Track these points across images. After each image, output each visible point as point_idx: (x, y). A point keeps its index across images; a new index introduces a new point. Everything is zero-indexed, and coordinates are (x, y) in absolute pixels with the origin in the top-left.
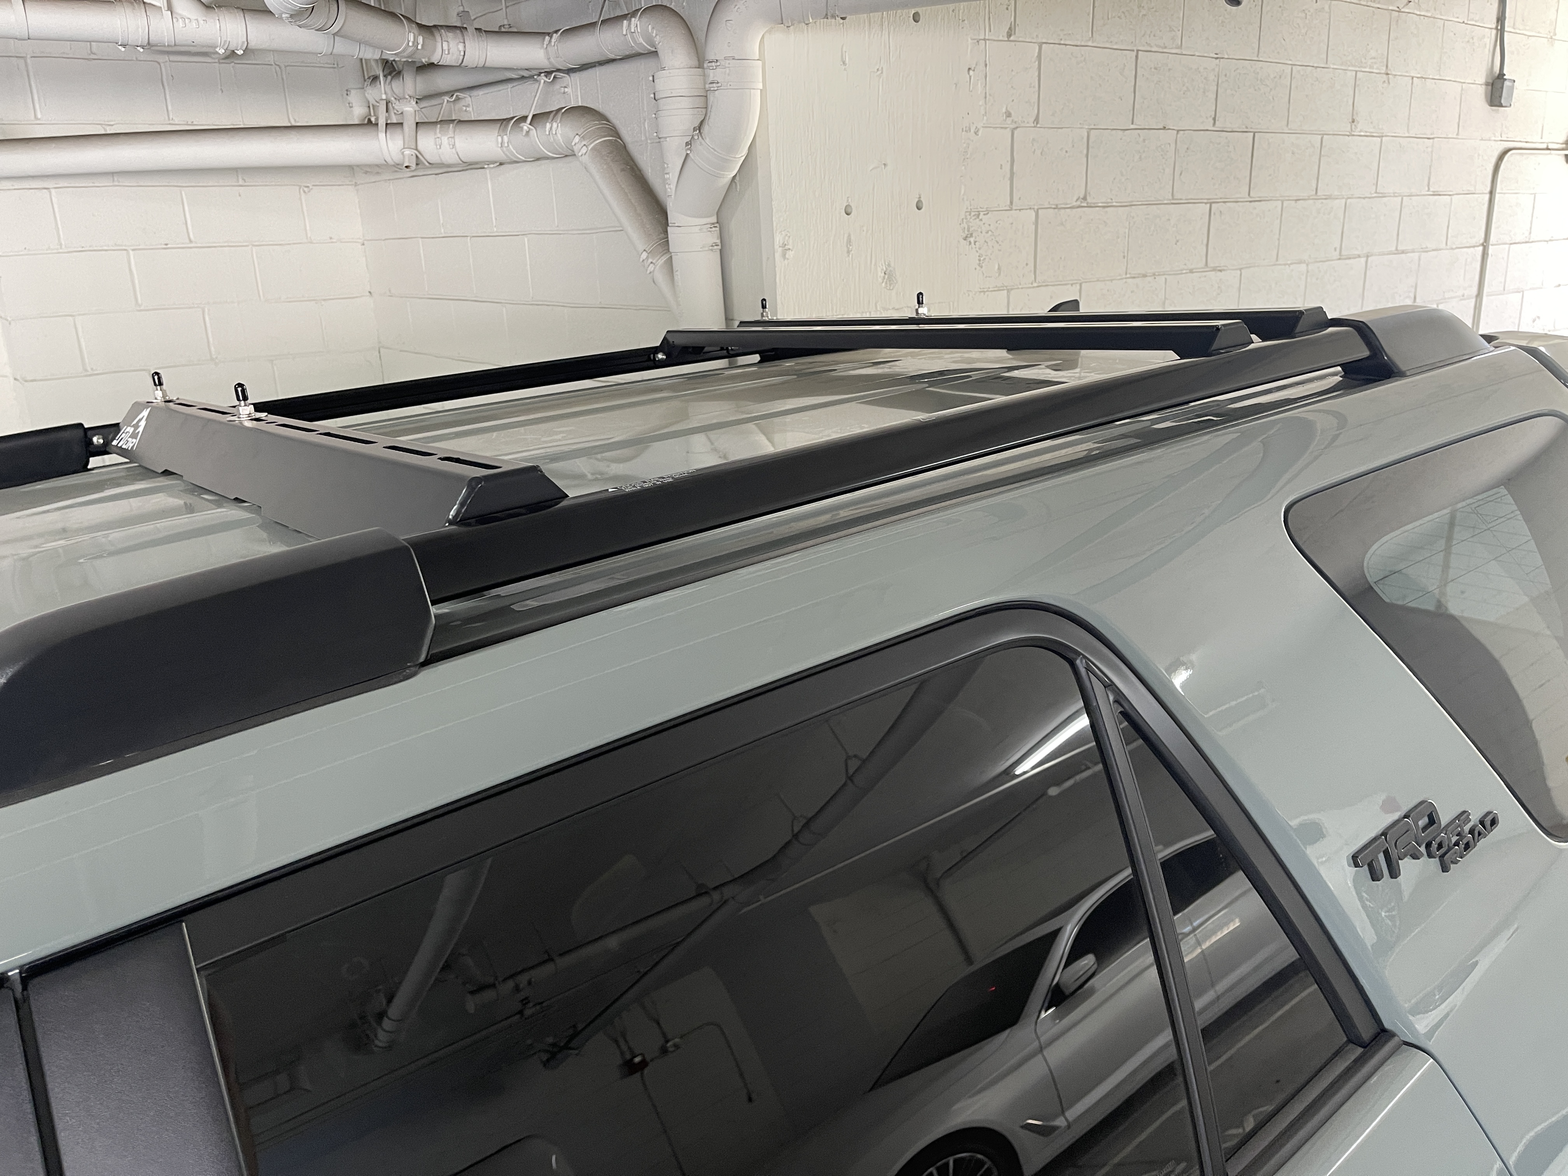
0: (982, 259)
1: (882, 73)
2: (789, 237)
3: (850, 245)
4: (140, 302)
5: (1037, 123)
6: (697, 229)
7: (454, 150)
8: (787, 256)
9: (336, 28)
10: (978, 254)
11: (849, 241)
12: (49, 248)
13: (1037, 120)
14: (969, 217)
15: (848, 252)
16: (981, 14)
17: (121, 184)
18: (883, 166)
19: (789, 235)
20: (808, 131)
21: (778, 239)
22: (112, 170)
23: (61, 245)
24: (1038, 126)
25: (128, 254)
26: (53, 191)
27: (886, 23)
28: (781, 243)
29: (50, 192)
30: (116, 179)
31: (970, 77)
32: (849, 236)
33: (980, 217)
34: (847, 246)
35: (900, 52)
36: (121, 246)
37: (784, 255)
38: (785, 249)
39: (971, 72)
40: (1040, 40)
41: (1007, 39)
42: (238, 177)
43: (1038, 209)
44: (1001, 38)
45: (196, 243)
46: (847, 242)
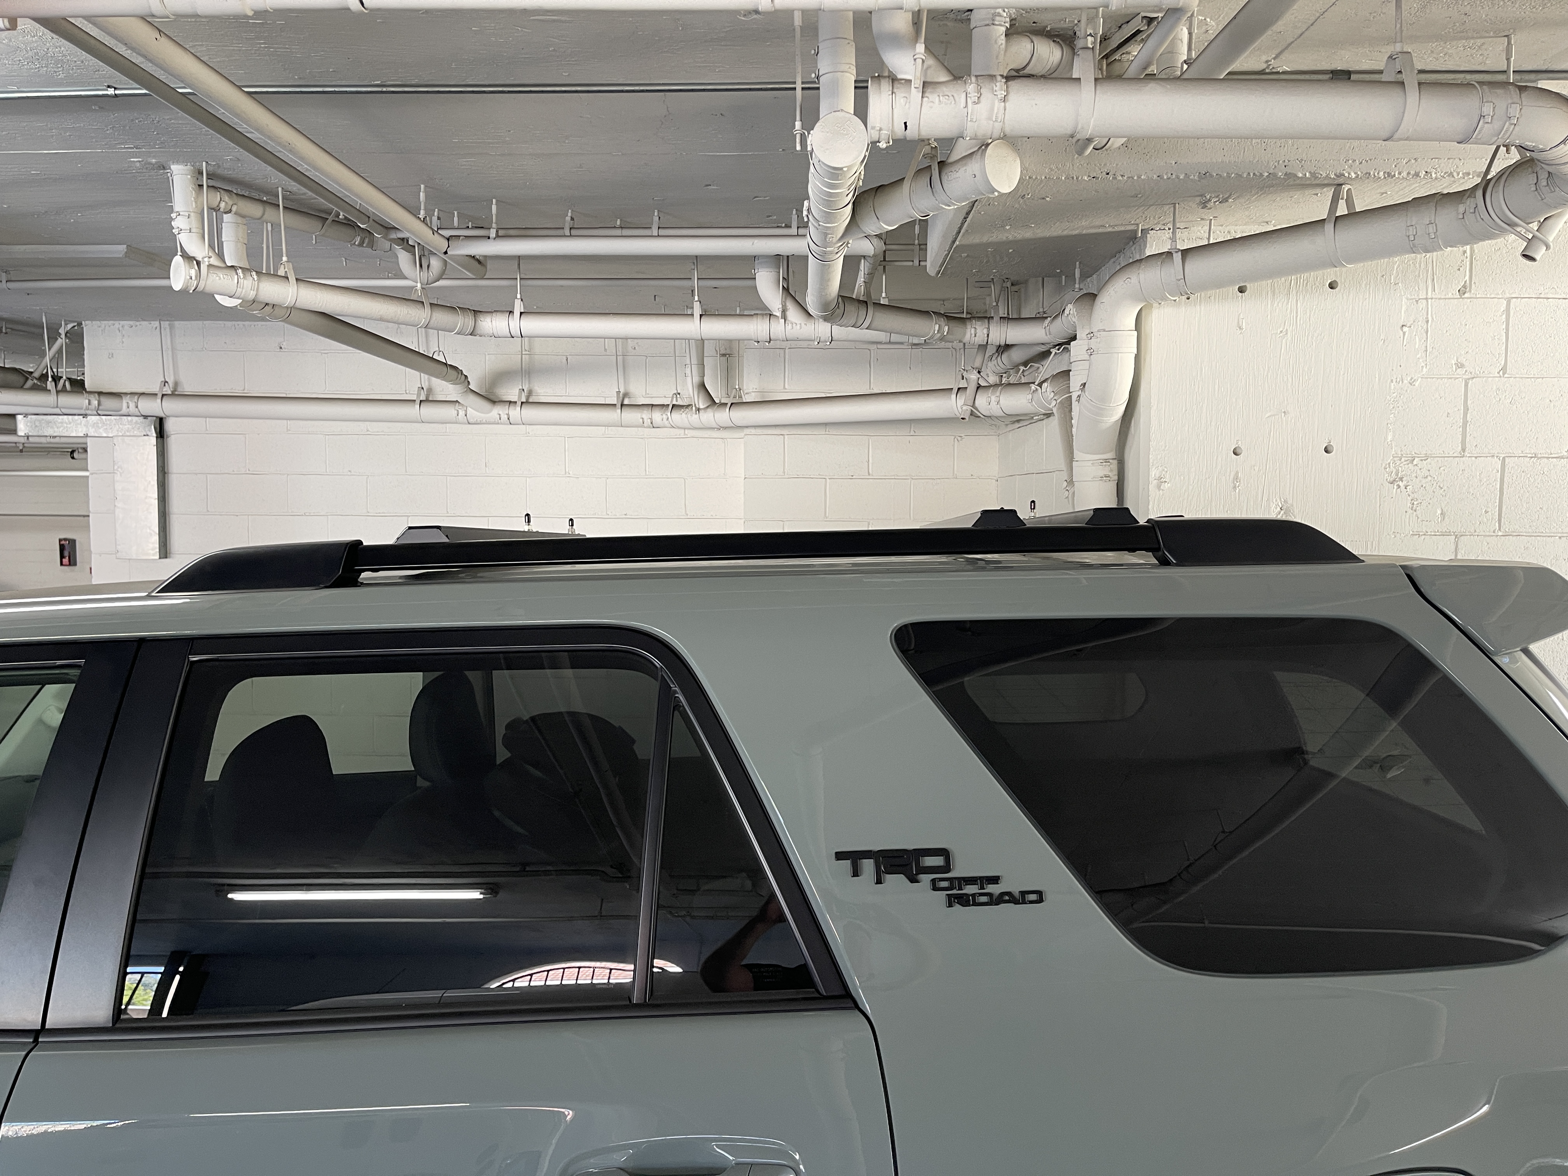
0: (1415, 503)
1: (1287, 334)
2: (1167, 472)
3: (1237, 482)
4: (827, 515)
5: (1504, 374)
6: (1090, 463)
7: (998, 406)
8: (1162, 487)
9: (866, 324)
10: (1409, 498)
11: (1236, 478)
12: (777, 475)
13: (1504, 369)
14: (1398, 462)
15: (1235, 487)
16: (1421, 276)
17: (830, 433)
18: (1283, 414)
19: (1166, 470)
20: (1194, 385)
21: (1154, 473)
22: (826, 422)
23: (784, 473)
24: (1506, 376)
25: (826, 482)
26: (786, 436)
27: (1294, 292)
28: (1157, 476)
29: (784, 438)
30: (827, 430)
31: (1404, 333)
32: (1237, 473)
33: (1415, 463)
34: (1234, 483)
35: (1310, 315)
36: (823, 475)
37: (1159, 487)
38: (1160, 481)
39: (1405, 329)
40: (1508, 295)
41: (1459, 297)
42: (911, 428)
43: (1504, 458)
44: (1450, 295)
45: (872, 475)
46: (1234, 478)
